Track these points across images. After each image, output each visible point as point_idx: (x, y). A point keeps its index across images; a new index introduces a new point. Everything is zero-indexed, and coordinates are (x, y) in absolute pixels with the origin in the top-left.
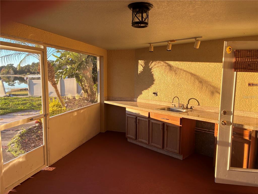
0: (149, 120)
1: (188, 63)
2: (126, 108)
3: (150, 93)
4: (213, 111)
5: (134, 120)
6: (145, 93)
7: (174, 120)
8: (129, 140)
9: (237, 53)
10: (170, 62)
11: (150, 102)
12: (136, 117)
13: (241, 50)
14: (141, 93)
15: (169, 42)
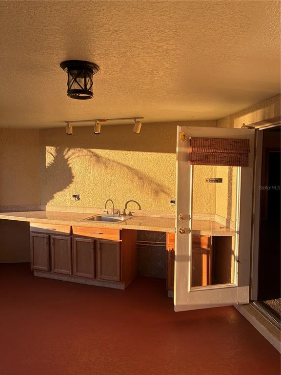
0: (71, 238)
1: (123, 152)
2: (29, 222)
3: (68, 196)
4: (158, 216)
5: (46, 241)
6: (58, 196)
7: (110, 234)
8: (36, 274)
9: (193, 142)
10: (97, 150)
11: (69, 211)
12: (49, 236)
13: (197, 138)
14: (52, 198)
15: (98, 122)
